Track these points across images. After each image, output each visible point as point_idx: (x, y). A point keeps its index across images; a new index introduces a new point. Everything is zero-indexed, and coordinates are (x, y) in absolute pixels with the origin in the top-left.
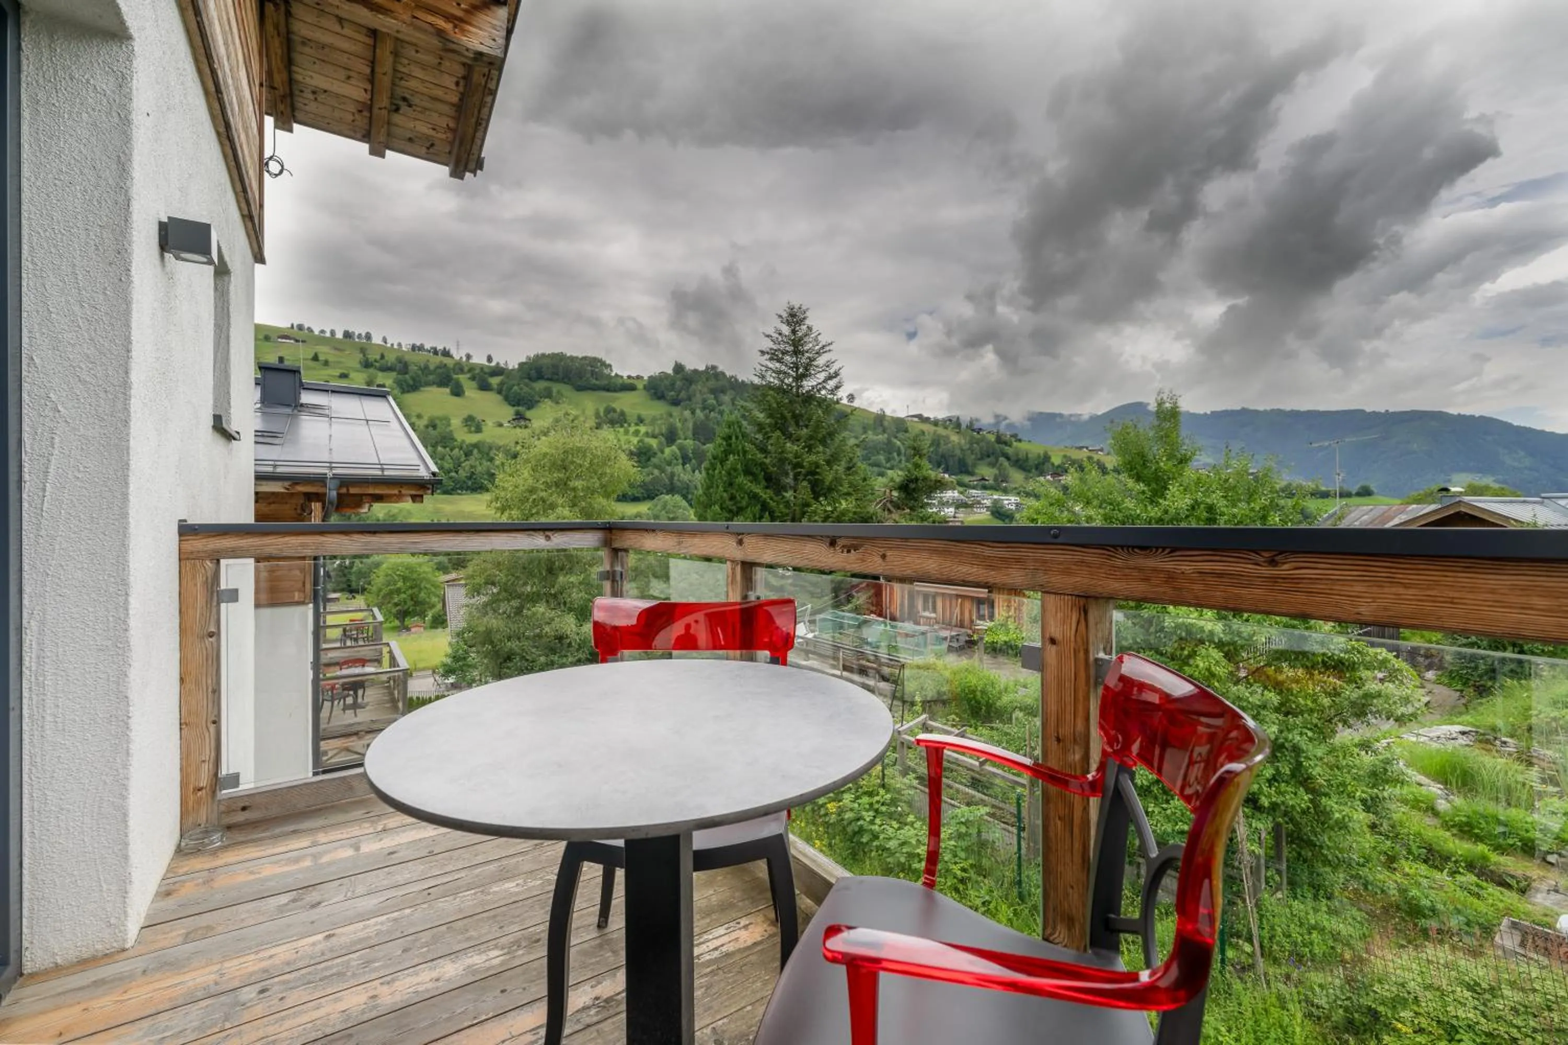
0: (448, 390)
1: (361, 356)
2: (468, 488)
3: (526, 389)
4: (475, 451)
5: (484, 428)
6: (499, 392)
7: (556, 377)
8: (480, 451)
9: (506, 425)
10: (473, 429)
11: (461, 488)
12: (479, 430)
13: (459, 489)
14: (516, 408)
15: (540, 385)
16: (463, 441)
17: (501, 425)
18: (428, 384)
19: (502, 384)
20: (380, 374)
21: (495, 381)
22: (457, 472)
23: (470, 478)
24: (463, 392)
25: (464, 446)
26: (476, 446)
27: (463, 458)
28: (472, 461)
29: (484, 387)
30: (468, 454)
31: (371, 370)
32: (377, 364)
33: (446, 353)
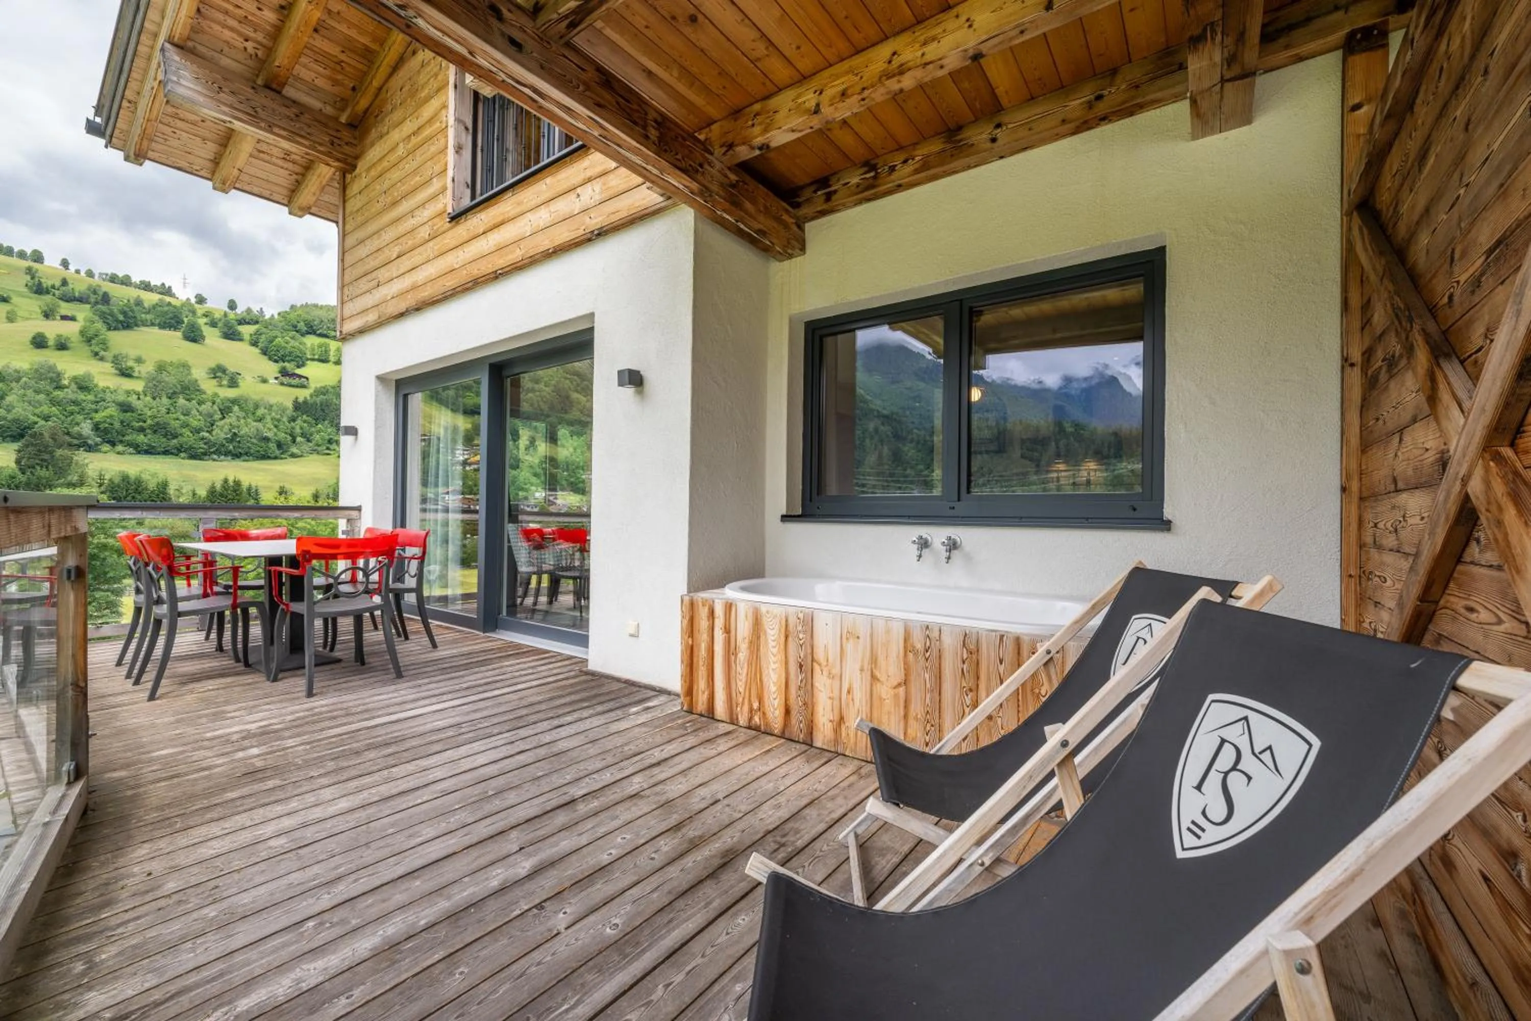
0: (179, 334)
1: (28, 278)
2: (227, 453)
3: (293, 343)
4: (236, 408)
5: (241, 383)
6: (254, 344)
7: (333, 333)
8: (241, 408)
9: (272, 381)
10: (225, 382)
11: (218, 452)
12: (233, 384)
13: (214, 453)
14: (281, 364)
15: (311, 341)
16: (216, 395)
17: (264, 381)
18: (144, 324)
19: (258, 333)
20: (63, 304)
21: (247, 330)
22: (210, 432)
23: (231, 441)
24: (203, 338)
25: (218, 401)
26: (234, 401)
27: (218, 416)
28: (231, 419)
29: (231, 335)
30: (225, 411)
31: (48, 298)
32: (57, 292)
33: (166, 291)
